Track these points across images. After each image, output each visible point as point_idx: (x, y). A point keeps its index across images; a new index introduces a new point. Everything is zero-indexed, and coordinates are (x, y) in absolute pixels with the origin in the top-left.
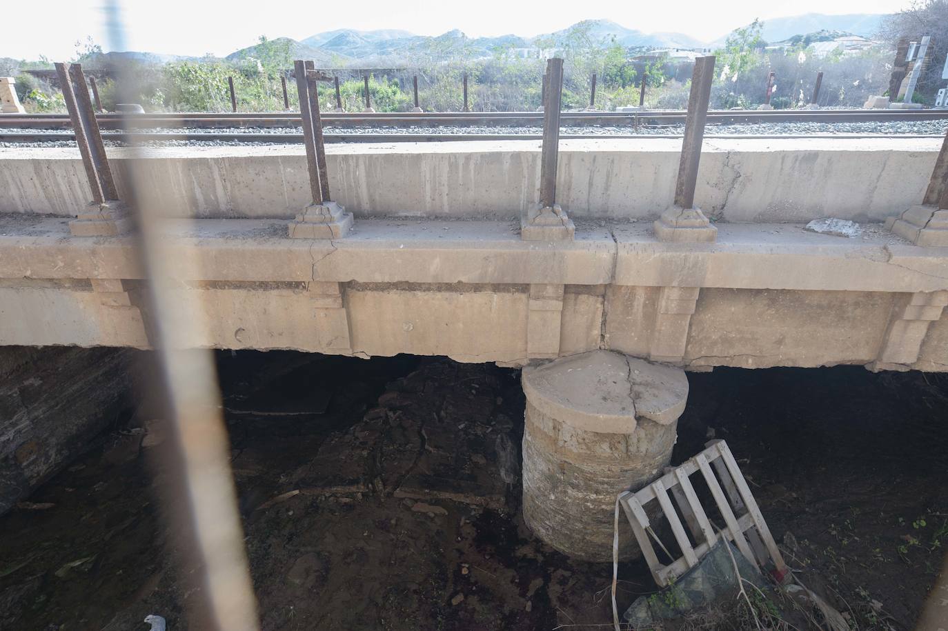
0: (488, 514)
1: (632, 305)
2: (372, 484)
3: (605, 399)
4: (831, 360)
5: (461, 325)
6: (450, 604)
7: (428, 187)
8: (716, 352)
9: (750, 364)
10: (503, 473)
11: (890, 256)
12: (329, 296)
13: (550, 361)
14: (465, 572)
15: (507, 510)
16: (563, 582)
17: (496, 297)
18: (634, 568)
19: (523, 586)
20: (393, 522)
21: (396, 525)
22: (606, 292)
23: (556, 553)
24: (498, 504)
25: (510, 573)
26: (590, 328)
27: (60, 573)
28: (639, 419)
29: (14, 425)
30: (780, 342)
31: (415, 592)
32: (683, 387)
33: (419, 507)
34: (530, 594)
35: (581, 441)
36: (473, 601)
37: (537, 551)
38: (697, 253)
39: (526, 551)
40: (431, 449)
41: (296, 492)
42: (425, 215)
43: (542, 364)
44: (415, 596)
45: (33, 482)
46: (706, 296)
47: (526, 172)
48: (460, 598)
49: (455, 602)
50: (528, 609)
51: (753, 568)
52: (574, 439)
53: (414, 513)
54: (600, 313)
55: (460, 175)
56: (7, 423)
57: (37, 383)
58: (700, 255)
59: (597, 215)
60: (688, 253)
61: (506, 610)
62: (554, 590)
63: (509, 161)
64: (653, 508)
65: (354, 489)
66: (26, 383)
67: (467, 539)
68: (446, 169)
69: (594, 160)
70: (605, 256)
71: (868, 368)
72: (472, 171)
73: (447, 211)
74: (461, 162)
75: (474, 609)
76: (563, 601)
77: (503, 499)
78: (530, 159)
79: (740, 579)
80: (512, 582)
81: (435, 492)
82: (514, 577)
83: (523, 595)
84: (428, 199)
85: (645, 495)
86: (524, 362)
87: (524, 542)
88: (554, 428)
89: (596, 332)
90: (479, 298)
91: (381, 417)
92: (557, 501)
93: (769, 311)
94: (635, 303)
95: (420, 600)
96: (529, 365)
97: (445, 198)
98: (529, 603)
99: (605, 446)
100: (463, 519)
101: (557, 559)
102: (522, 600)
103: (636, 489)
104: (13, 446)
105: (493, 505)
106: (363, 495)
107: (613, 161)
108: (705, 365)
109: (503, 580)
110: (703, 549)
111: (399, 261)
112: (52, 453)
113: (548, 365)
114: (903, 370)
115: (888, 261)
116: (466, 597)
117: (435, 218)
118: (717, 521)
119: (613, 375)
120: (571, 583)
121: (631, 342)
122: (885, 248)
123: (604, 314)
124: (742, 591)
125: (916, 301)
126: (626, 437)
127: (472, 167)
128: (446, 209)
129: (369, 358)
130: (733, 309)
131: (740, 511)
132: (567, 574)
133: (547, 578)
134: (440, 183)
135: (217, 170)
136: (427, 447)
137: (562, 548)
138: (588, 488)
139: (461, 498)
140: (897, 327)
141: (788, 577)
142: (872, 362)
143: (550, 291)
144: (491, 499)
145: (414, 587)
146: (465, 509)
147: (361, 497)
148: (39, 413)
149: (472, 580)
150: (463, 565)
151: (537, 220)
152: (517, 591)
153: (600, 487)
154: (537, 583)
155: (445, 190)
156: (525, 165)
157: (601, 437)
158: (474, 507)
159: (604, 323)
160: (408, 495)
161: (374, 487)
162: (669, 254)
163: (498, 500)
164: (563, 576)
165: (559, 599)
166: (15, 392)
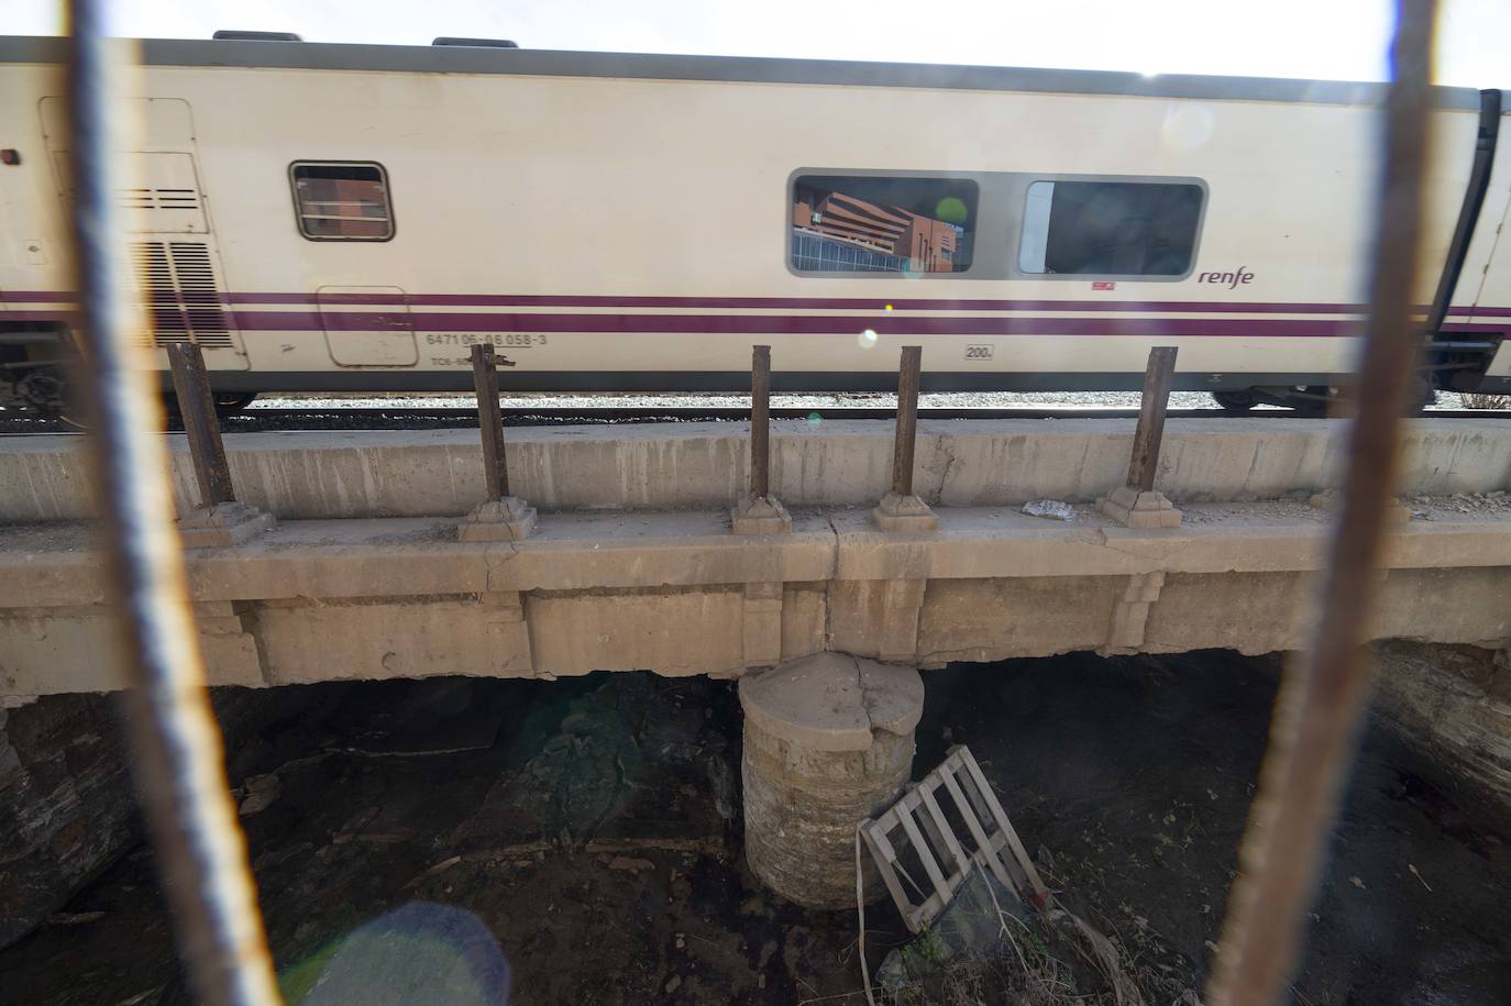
0: (705, 861)
1: (856, 601)
2: (558, 838)
3: (836, 711)
4: (1063, 647)
5: (666, 633)
6: (663, 992)
7: (624, 478)
8: (948, 645)
9: (983, 658)
10: (719, 806)
11: (1106, 540)
12: (506, 608)
13: (771, 668)
14: (680, 944)
15: (726, 854)
16: (800, 942)
17: (706, 598)
18: (882, 911)
19: (753, 954)
20: (586, 887)
21: (590, 890)
22: (830, 587)
23: (790, 904)
24: (716, 848)
25: (736, 939)
26: (813, 627)
28: (875, 731)
29: (52, 803)
30: (1011, 631)
31: (619, 982)
32: (918, 689)
33: (619, 864)
34: (761, 965)
35: (812, 763)
36: (693, 983)
37: (767, 904)
38: (920, 543)
39: (754, 906)
40: (630, 783)
41: (457, 859)
42: (620, 507)
43: (762, 672)
44: (619, 988)
45: (75, 881)
46: (934, 587)
47: (733, 457)
48: (676, 982)
49: (669, 989)
50: (762, 985)
51: (1012, 895)
52: (805, 761)
54: (823, 611)
55: (661, 462)
56: (42, 801)
58: (924, 544)
59: (812, 502)
60: (911, 543)
61: (735, 989)
62: (792, 953)
63: (715, 447)
64: (897, 835)
65: (533, 847)
66: (76, 742)
67: (680, 899)
68: (645, 456)
69: (806, 445)
70: (826, 549)
71: (1098, 653)
72: (674, 459)
73: (646, 502)
75: (694, 994)
76: (802, 968)
77: (721, 840)
78: (738, 444)
79: (1000, 912)
80: (739, 950)
81: (638, 841)
82: (741, 944)
83: (753, 966)
84: (625, 489)
85: (888, 822)
86: (741, 671)
87: (750, 894)
88: (781, 749)
89: (820, 632)
90: (687, 601)
91: (566, 747)
92: (788, 839)
93: (997, 600)
94: (860, 598)
95: (626, 992)
96: (747, 674)
97: (644, 488)
98: (763, 977)
99: (840, 767)
100: (674, 871)
101: (791, 912)
102: (753, 973)
103: (876, 816)
104: (48, 834)
105: (710, 850)
106: (546, 854)
107: (825, 446)
108: (938, 662)
110: (956, 879)
111: (594, 564)
112: (106, 837)
113: (768, 673)
114: (1132, 653)
115: (1104, 544)
116: (683, 980)
117: (633, 509)
118: (970, 845)
119: (843, 681)
120: (811, 941)
121: (858, 642)
122: (1100, 531)
123: (828, 611)
124: (1004, 927)
125: (1135, 583)
126: (863, 754)
127: (674, 453)
128: (645, 500)
129: (555, 679)
130: (961, 599)
131: (990, 829)
132: (804, 931)
133: (781, 940)
134: (638, 472)
135: (367, 461)
136: (624, 781)
137: (796, 896)
138: (824, 820)
139: (670, 845)
140: (1121, 610)
141: (1049, 900)
142: (1100, 647)
143: (768, 589)
144: (707, 841)
145: (616, 975)
146: (676, 858)
148: (92, 782)
149: (690, 954)
150: (677, 935)
151: (750, 512)
153: (837, 816)
154: (770, 947)
155: (644, 479)
156: (732, 451)
157: (835, 756)
158: (686, 854)
159: (828, 621)
160: (601, 848)
161: (560, 842)
162: (893, 545)
163: (716, 842)
164: (800, 934)
165: (798, 965)
166: (59, 756)
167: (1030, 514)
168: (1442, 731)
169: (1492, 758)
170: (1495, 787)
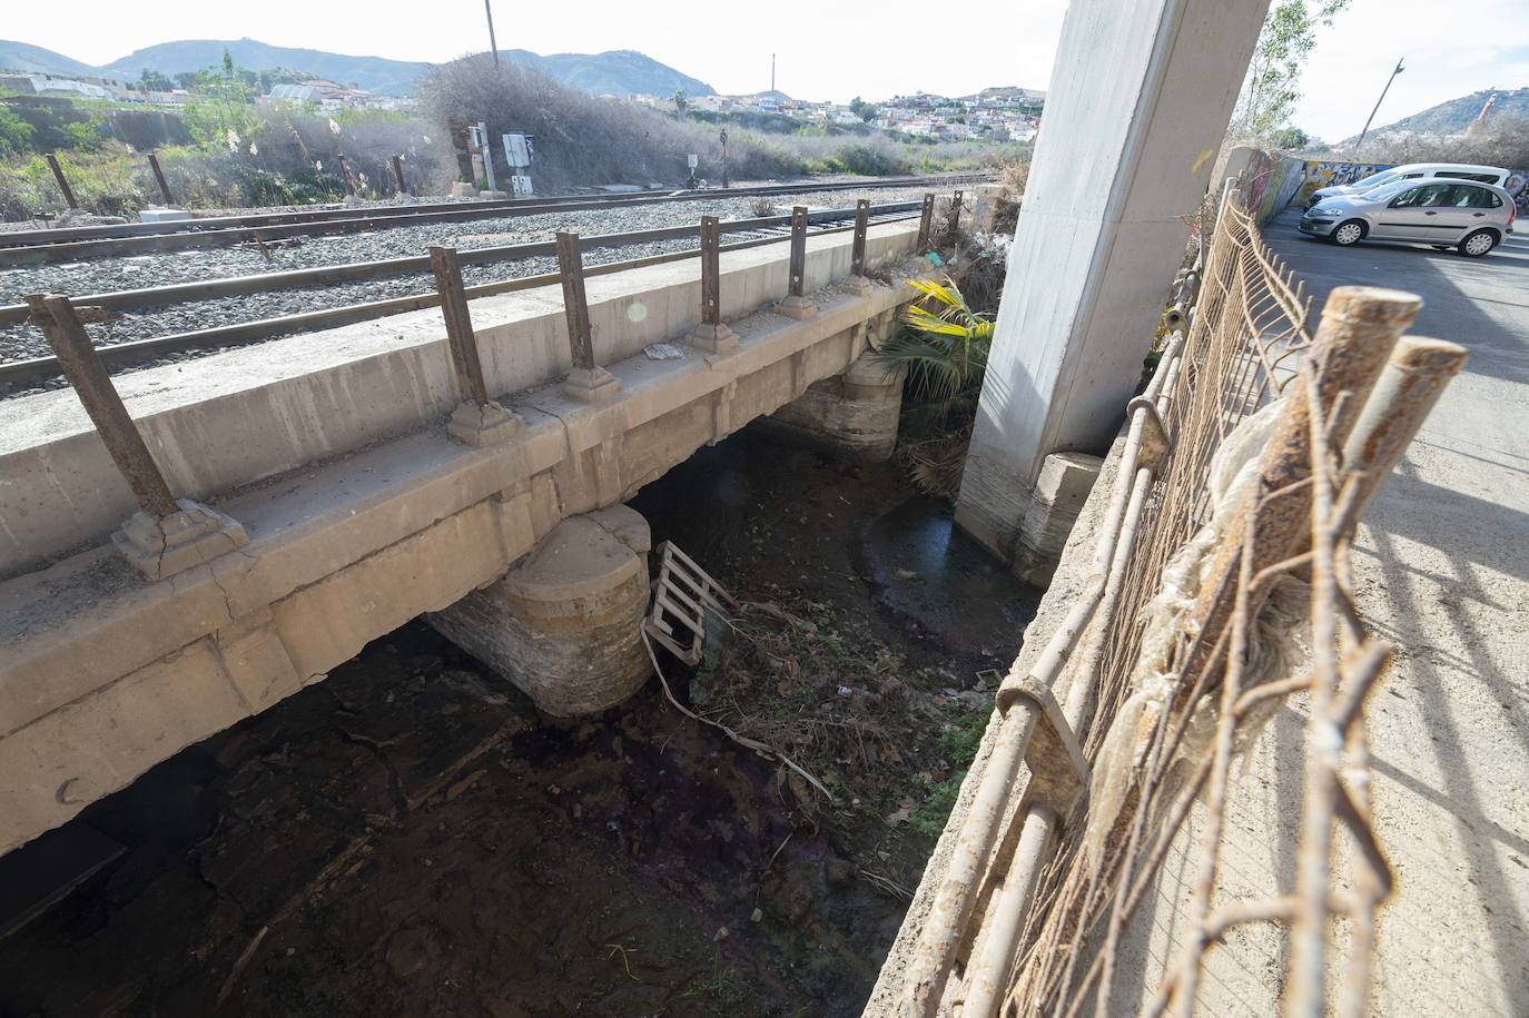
0: (518, 740)
1: (574, 468)
2: (370, 825)
3: (609, 556)
5: (431, 570)
6: (576, 820)
7: (290, 428)
8: (636, 477)
9: (657, 477)
10: (490, 700)
11: (711, 365)
12: (254, 630)
13: (530, 554)
14: (557, 791)
15: (530, 723)
16: (633, 723)
17: (458, 520)
19: (609, 753)
20: (442, 827)
21: (448, 827)
23: (607, 712)
24: (518, 725)
25: (590, 757)
26: (549, 505)
28: (639, 555)
30: (667, 450)
31: (544, 841)
34: (620, 753)
35: (605, 601)
36: (589, 799)
37: (593, 723)
40: (388, 742)
42: (298, 465)
43: (525, 561)
44: (549, 842)
46: (628, 433)
47: (412, 372)
48: (578, 807)
49: (578, 814)
52: (599, 604)
53: (454, 802)
54: (552, 487)
55: (332, 398)
58: (619, 405)
60: (610, 408)
62: (633, 733)
63: (389, 365)
64: (667, 616)
65: (351, 850)
67: (526, 772)
68: (309, 396)
70: (559, 433)
71: (709, 445)
72: (347, 390)
73: (329, 449)
74: (328, 382)
75: (597, 803)
76: (647, 733)
77: (517, 718)
78: (412, 356)
79: (728, 622)
80: (598, 759)
81: (451, 768)
84: (295, 442)
85: (658, 611)
86: (505, 570)
87: (575, 729)
88: (577, 607)
89: (555, 506)
92: (597, 668)
94: (576, 466)
96: (510, 570)
97: (321, 435)
98: (627, 758)
99: (624, 594)
100: (502, 762)
102: (618, 762)
103: (649, 612)
105: (515, 730)
108: (632, 493)
109: (593, 764)
110: (700, 621)
113: (530, 559)
114: (726, 437)
115: (710, 370)
117: (318, 465)
118: (696, 598)
119: (590, 533)
120: (639, 718)
121: (583, 502)
122: (706, 360)
123: (556, 486)
124: (734, 628)
125: (725, 390)
127: (344, 384)
128: (326, 446)
129: (326, 676)
130: (640, 440)
131: (700, 582)
132: (630, 716)
133: (621, 732)
134: (306, 417)
136: (380, 745)
137: (611, 703)
138: (621, 636)
139: (480, 750)
140: (718, 408)
141: (737, 603)
142: (711, 440)
143: (519, 486)
144: (506, 726)
146: (493, 755)
147: (371, 848)
150: (549, 789)
151: (485, 422)
152: (609, 761)
153: (628, 629)
154: (617, 742)
155: (318, 423)
156: (408, 365)
157: (619, 588)
158: (499, 746)
159: (558, 495)
160: (425, 797)
161: (373, 826)
162: (600, 413)
163: (514, 722)
164: (629, 720)
165: (643, 735)
167: (658, 359)
168: (828, 425)
169: (848, 430)
170: (853, 444)
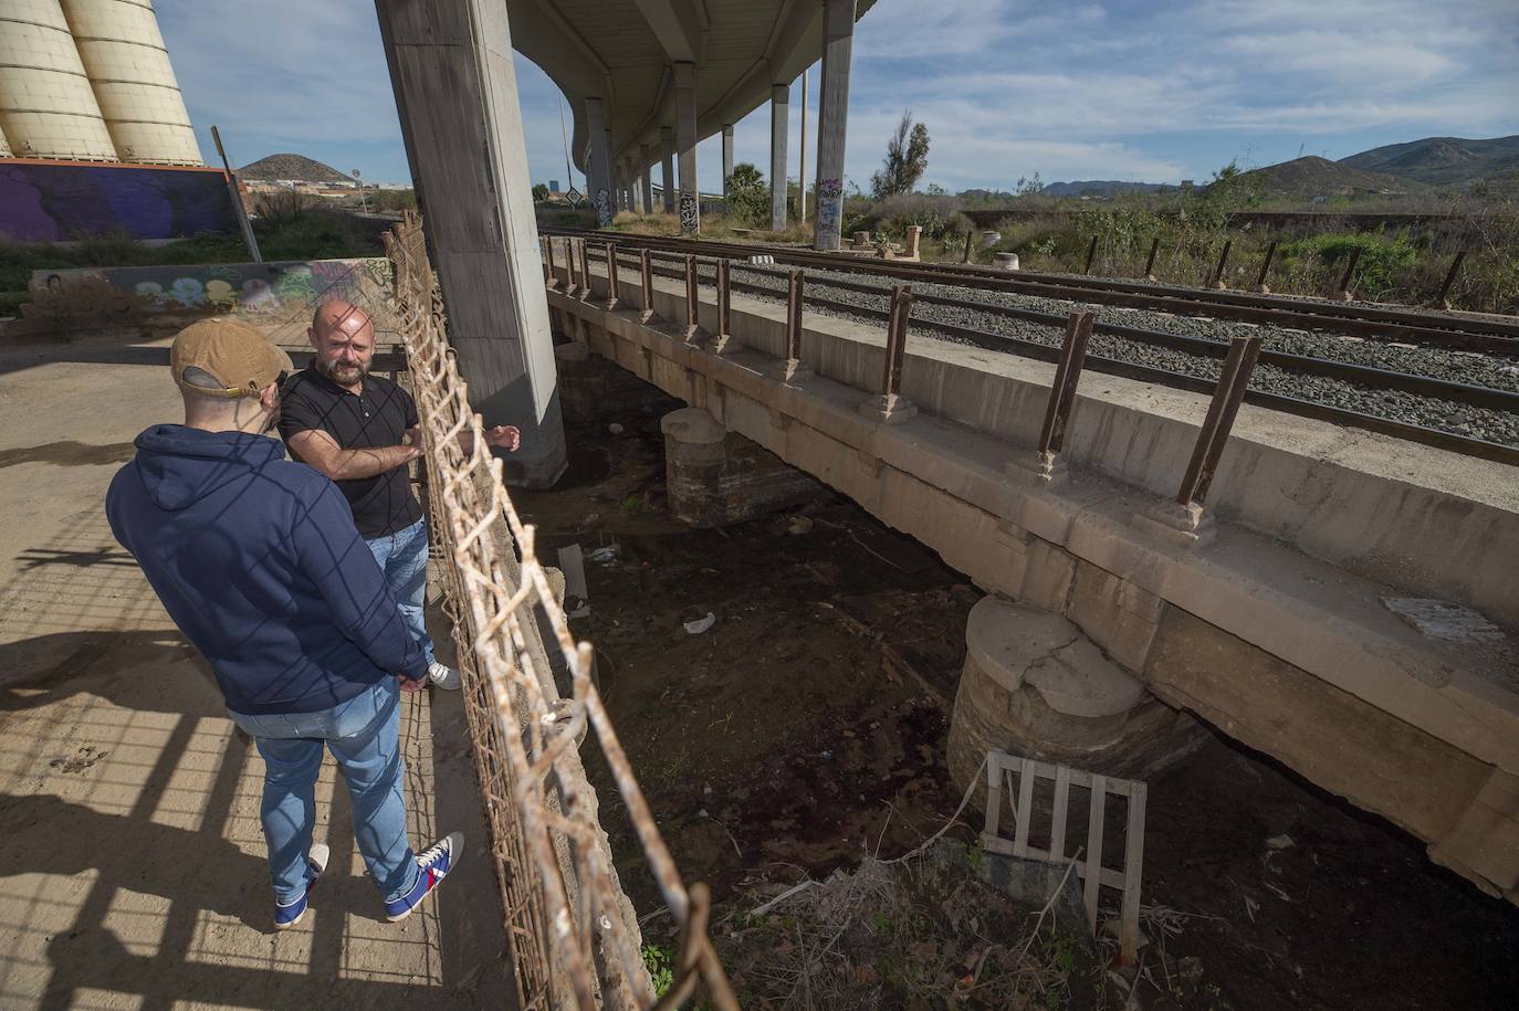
0: (934, 712)
2: (877, 633)
5: (953, 530)
6: (842, 731)
7: (984, 407)
8: (1188, 688)
11: (1444, 683)
13: (1013, 601)
14: (873, 726)
16: (926, 787)
19: (898, 766)
20: (863, 663)
21: (863, 666)
23: (945, 770)
25: (902, 754)
26: (1058, 587)
27: (704, 570)
28: (1026, 686)
29: (731, 481)
31: (827, 706)
33: (887, 666)
34: (896, 773)
36: (858, 744)
37: (935, 757)
38: (1156, 554)
39: (926, 750)
41: (831, 607)
42: (977, 428)
43: (1004, 599)
44: (824, 707)
45: (730, 520)
46: (1171, 612)
48: (852, 735)
50: (884, 779)
53: (881, 669)
54: (1070, 576)
56: (728, 478)
57: (753, 462)
58: (1161, 558)
60: (1147, 550)
61: (871, 766)
62: (913, 785)
66: (747, 459)
67: (900, 712)
69: (1140, 421)
70: (1064, 516)
73: (994, 429)
74: (1015, 388)
75: (852, 748)
76: (909, 794)
79: (1050, 904)
80: (895, 758)
81: (910, 668)
82: (900, 757)
83: (892, 770)
84: (982, 414)
85: (1011, 762)
86: (993, 590)
87: (933, 745)
89: (1062, 595)
90: (970, 514)
93: (1270, 676)
95: (825, 712)
96: (996, 595)
97: (995, 419)
98: (888, 777)
99: (992, 692)
100: (912, 699)
101: (940, 773)
102: (888, 771)
104: (726, 492)
106: (864, 635)
107: (1161, 428)
108: (1172, 697)
109: (891, 752)
110: (1038, 854)
113: (1008, 602)
115: (1438, 688)
116: (856, 738)
117: (984, 434)
119: (1043, 638)
120: (930, 792)
122: (1448, 669)
123: (1074, 580)
125: (1501, 782)
126: (1010, 695)
128: (994, 427)
129: (890, 527)
130: (1220, 648)
132: (935, 786)
133: (918, 776)
134: (994, 403)
137: (953, 772)
139: (926, 687)
140: (1474, 809)
143: (1016, 530)
145: (830, 703)
146: (921, 695)
147: (862, 636)
149: (872, 734)
150: (877, 722)
152: (891, 764)
154: (909, 772)
155: (997, 409)
158: (929, 699)
159: (1072, 590)
160: (890, 656)
164: (930, 785)
165: (909, 792)
166: (739, 462)
